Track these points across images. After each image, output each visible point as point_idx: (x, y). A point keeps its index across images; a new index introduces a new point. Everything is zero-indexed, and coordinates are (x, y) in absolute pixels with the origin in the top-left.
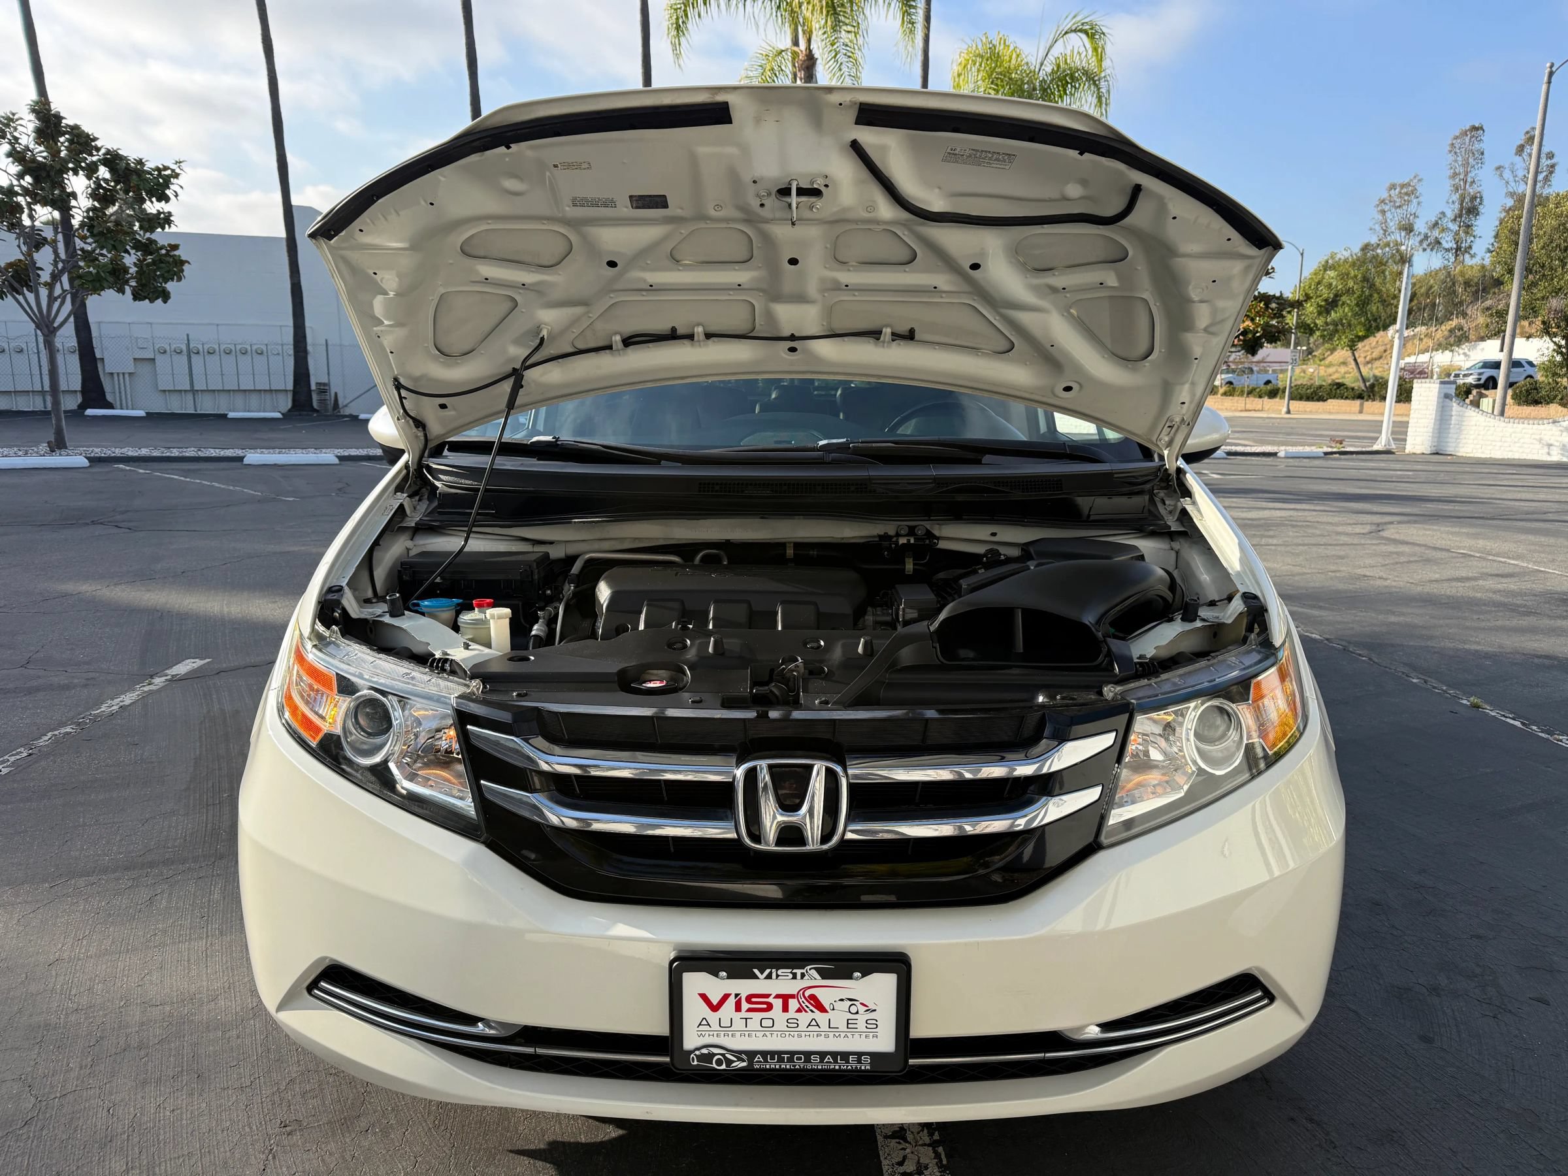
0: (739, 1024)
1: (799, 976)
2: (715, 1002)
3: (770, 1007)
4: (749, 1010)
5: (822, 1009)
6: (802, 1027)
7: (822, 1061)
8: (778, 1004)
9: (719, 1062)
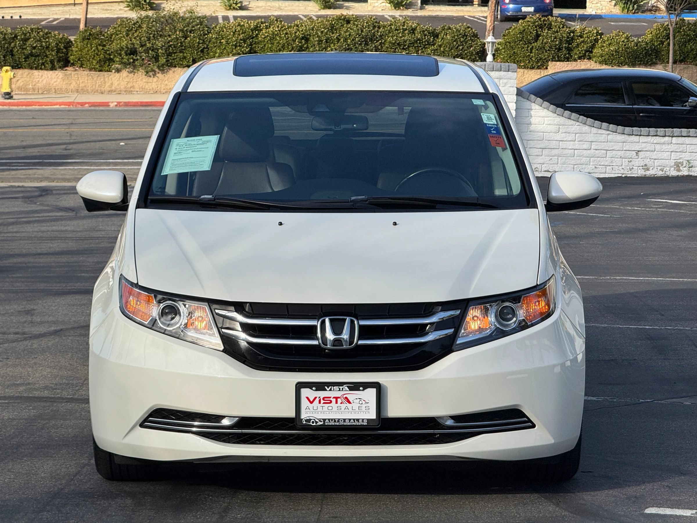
0: (320, 409)
1: (341, 390)
2: (311, 400)
3: (331, 402)
4: (324, 403)
5: (349, 402)
6: (343, 410)
7: (349, 422)
8: (334, 400)
9: (313, 422)
